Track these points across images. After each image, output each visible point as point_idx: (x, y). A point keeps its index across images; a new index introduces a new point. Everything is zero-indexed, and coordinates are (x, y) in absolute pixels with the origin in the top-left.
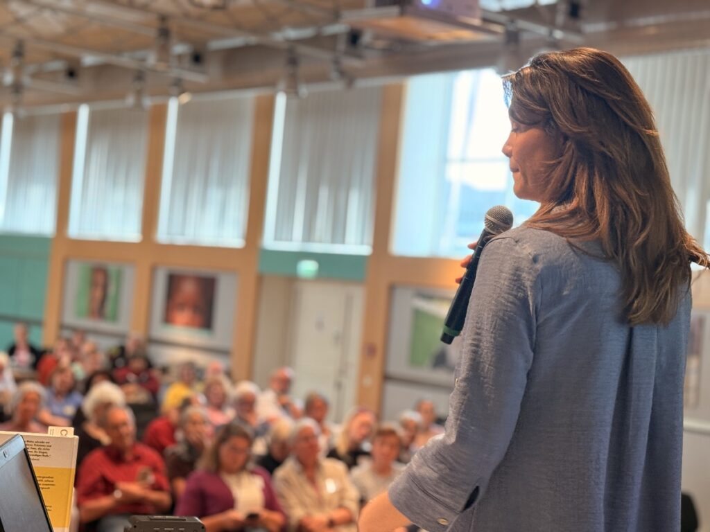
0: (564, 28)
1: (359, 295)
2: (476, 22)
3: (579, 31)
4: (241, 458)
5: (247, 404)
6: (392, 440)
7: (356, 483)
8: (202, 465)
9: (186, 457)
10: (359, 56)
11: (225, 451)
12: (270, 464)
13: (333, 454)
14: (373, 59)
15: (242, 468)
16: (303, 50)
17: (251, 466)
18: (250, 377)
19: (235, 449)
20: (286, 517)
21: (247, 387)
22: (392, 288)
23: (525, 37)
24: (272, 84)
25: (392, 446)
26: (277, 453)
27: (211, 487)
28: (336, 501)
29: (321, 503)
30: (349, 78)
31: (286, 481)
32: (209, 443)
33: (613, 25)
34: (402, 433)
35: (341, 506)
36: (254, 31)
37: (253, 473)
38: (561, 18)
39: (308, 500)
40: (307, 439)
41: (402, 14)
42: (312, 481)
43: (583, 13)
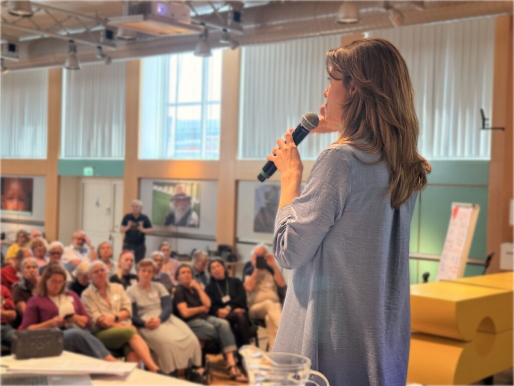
0: (232, 27)
1: (120, 185)
2: (188, 23)
3: (241, 29)
4: (59, 286)
5: (57, 254)
6: (150, 268)
7: (129, 294)
8: (36, 292)
9: (25, 288)
10: (114, 46)
11: (49, 283)
12: (78, 288)
13: (114, 279)
14: (121, 46)
15: (61, 292)
16: (78, 41)
17: (66, 290)
18: (57, 239)
19: (55, 281)
20: (90, 318)
21: (56, 244)
22: (139, 180)
23: (211, 32)
24: (62, 63)
25: (149, 272)
26: (81, 282)
27: (43, 304)
28: (119, 307)
29: (110, 307)
30: (108, 58)
31: (89, 297)
32: (39, 279)
33: (259, 25)
34: (155, 264)
35: (122, 309)
36: (47, 31)
37: (67, 294)
38: (230, 22)
39: (102, 307)
40: (98, 271)
41: (145, 19)
42: (104, 296)
43: (242, 18)
